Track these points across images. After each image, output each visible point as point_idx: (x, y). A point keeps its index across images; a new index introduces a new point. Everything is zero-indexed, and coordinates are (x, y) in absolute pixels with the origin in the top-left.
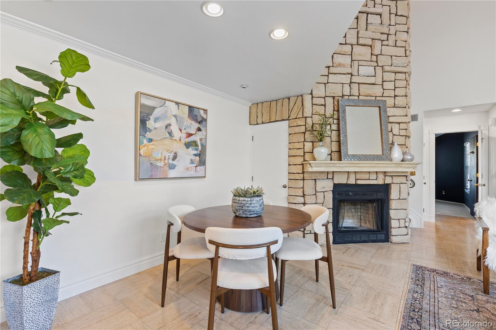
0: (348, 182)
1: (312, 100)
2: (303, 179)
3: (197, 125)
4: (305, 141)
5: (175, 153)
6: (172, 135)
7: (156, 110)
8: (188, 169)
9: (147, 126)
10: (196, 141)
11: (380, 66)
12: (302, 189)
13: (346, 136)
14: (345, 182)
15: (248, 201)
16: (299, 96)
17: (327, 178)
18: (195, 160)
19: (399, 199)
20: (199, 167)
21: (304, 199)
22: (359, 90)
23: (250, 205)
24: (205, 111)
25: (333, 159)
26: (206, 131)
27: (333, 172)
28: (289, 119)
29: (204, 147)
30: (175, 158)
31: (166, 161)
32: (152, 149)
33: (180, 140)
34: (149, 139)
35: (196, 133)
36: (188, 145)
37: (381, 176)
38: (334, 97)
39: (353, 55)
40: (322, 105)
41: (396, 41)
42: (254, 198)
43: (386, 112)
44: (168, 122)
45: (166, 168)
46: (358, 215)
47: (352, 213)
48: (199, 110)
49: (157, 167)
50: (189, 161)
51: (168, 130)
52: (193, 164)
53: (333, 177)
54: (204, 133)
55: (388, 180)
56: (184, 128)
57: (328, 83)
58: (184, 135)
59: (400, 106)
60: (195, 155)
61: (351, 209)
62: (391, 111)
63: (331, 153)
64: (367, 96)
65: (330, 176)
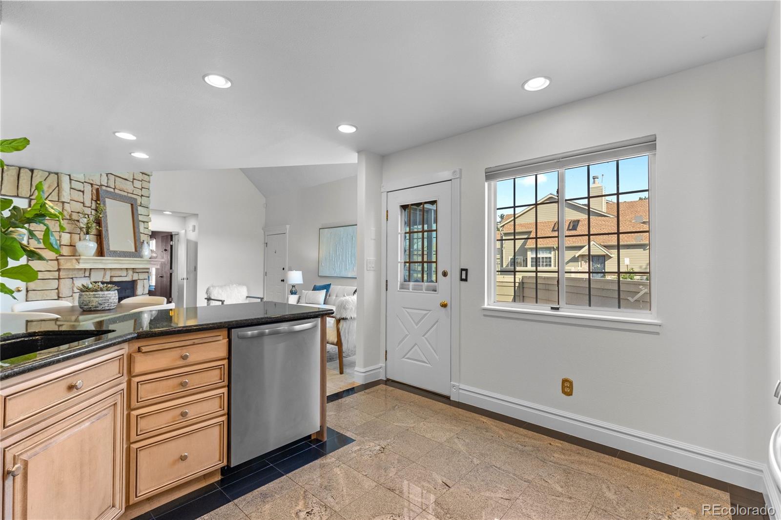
0: (104, 280)
1: (70, 183)
2: (59, 279)
12: (57, 291)
13: (107, 230)
16: (52, 173)
17: (85, 277)
19: (143, 294)
22: (115, 183)
27: (91, 269)
37: (130, 272)
38: (92, 184)
40: (80, 191)
43: (137, 210)
53: (90, 274)
55: (135, 277)
59: (144, 206)
62: (141, 210)
64: (120, 190)
65: (87, 274)
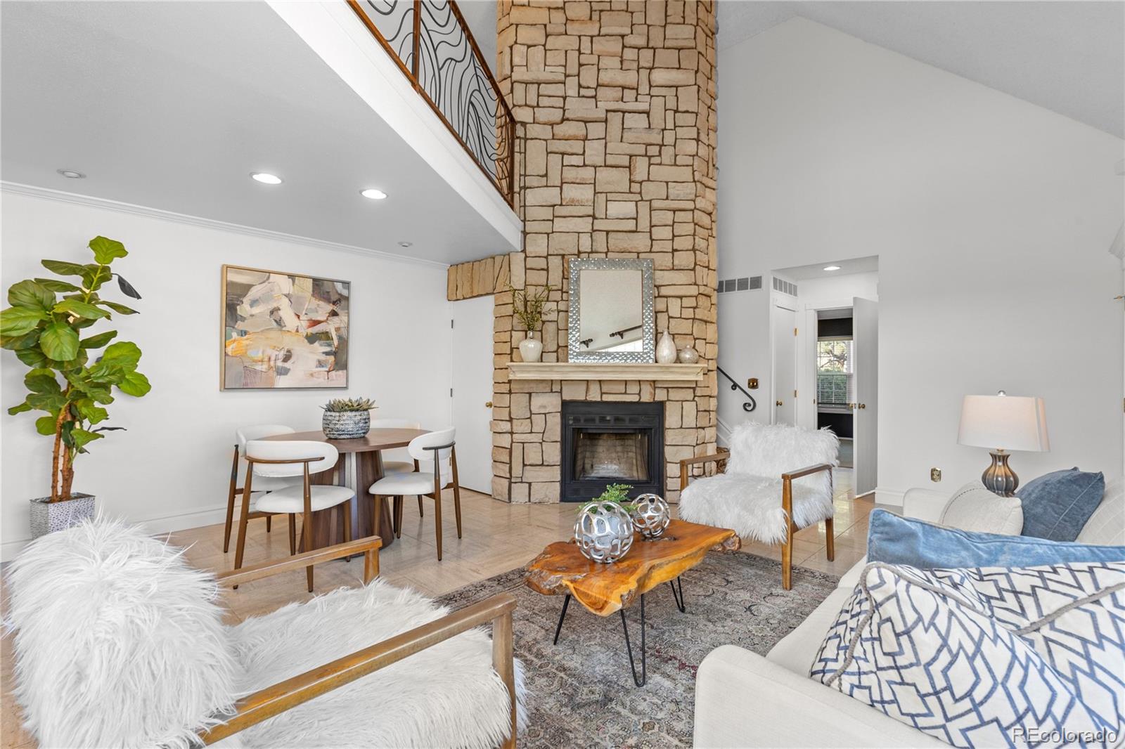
0: (589, 399)
1: (525, 261)
2: (510, 392)
3: (330, 307)
4: (512, 330)
5: (289, 351)
6: (283, 325)
7: (252, 288)
8: (312, 375)
9: (239, 312)
10: (327, 332)
11: (646, 201)
12: (509, 409)
14: (582, 398)
15: (335, 417)
16: (505, 255)
17: (552, 392)
18: (326, 361)
19: (681, 428)
20: (334, 372)
21: (512, 426)
22: (607, 243)
23: (337, 422)
24: (346, 284)
25: (560, 360)
26: (348, 316)
27: (561, 381)
28: (495, 292)
29: (344, 342)
30: (287, 358)
31: (272, 363)
32: (247, 345)
33: (297, 331)
34: (242, 331)
35: (327, 319)
36: (311, 339)
37: (647, 388)
38: (562, 256)
39: (597, 184)
40: (543, 269)
41: (676, 156)
42: (345, 413)
43: (652, 279)
44: (275, 305)
45: (273, 373)
46: (627, 457)
47: (617, 452)
48: (333, 284)
49: (255, 372)
50: (315, 363)
51: (276, 316)
52: (323, 367)
53: (561, 389)
54: (345, 319)
55: (661, 396)
56: (304, 313)
57: (553, 232)
58: (305, 324)
59: (682, 268)
60: (327, 354)
61: (615, 446)
62: (664, 278)
63: (558, 349)
64: (622, 252)
65: (556, 388)
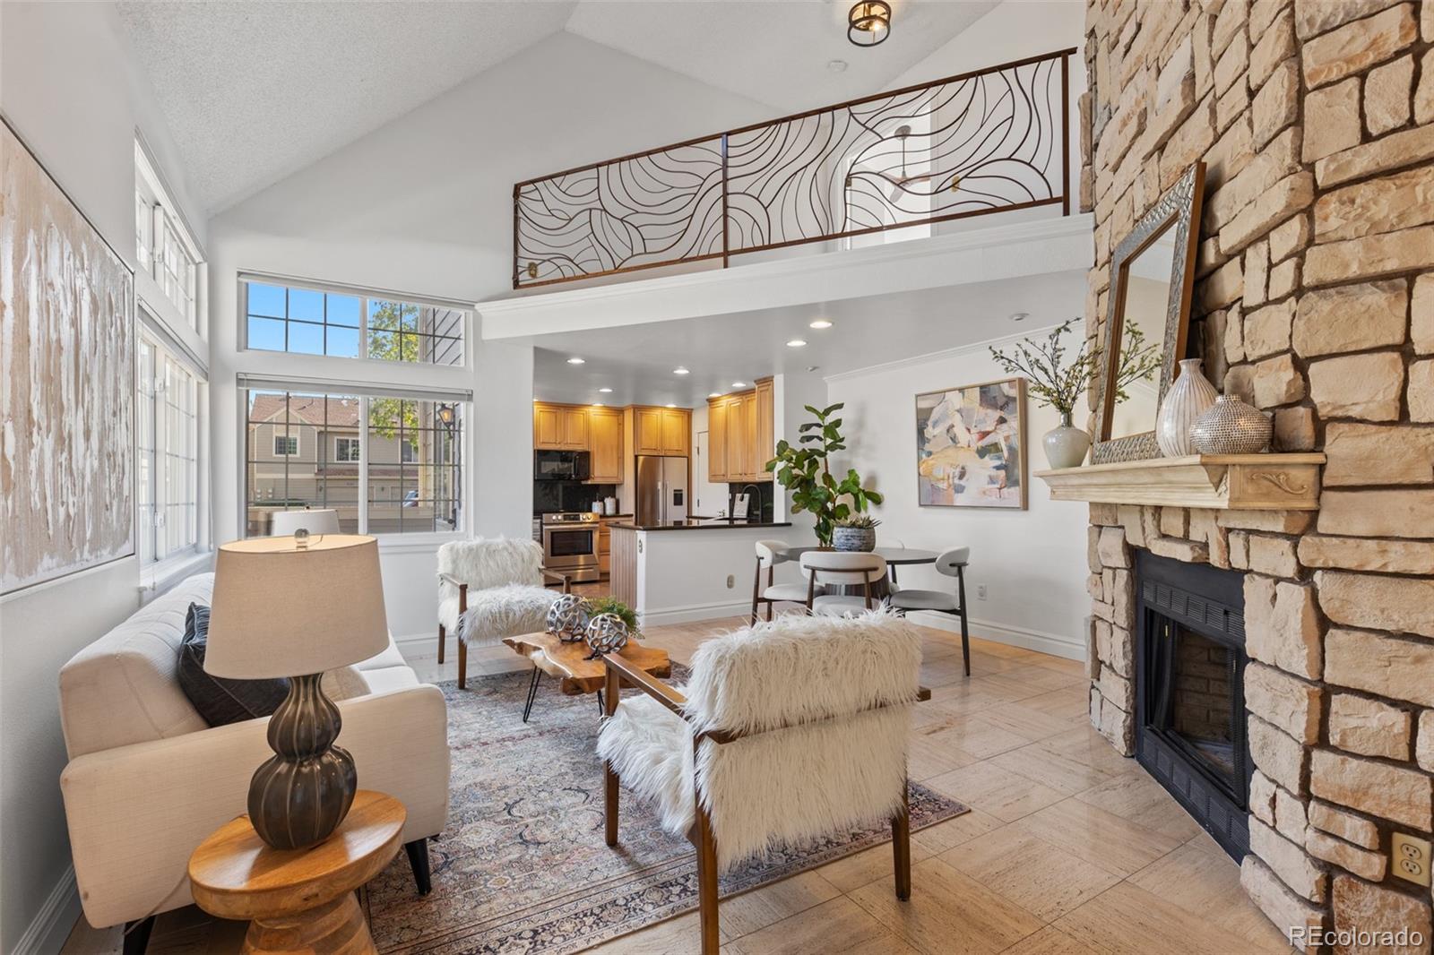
3: (997, 414)
5: (963, 468)
6: (957, 441)
7: (934, 411)
8: (984, 493)
9: (926, 435)
10: (996, 444)
18: (998, 476)
20: (1005, 489)
24: (1013, 382)
29: (1014, 452)
30: (962, 476)
31: (951, 480)
32: (933, 465)
33: (969, 446)
34: (929, 452)
35: (996, 428)
36: (982, 453)
44: (950, 423)
45: (952, 491)
48: (1000, 387)
49: (939, 489)
50: (987, 479)
51: (951, 434)
52: (994, 483)
54: (1013, 424)
56: (974, 425)
58: (975, 437)
60: (998, 468)
